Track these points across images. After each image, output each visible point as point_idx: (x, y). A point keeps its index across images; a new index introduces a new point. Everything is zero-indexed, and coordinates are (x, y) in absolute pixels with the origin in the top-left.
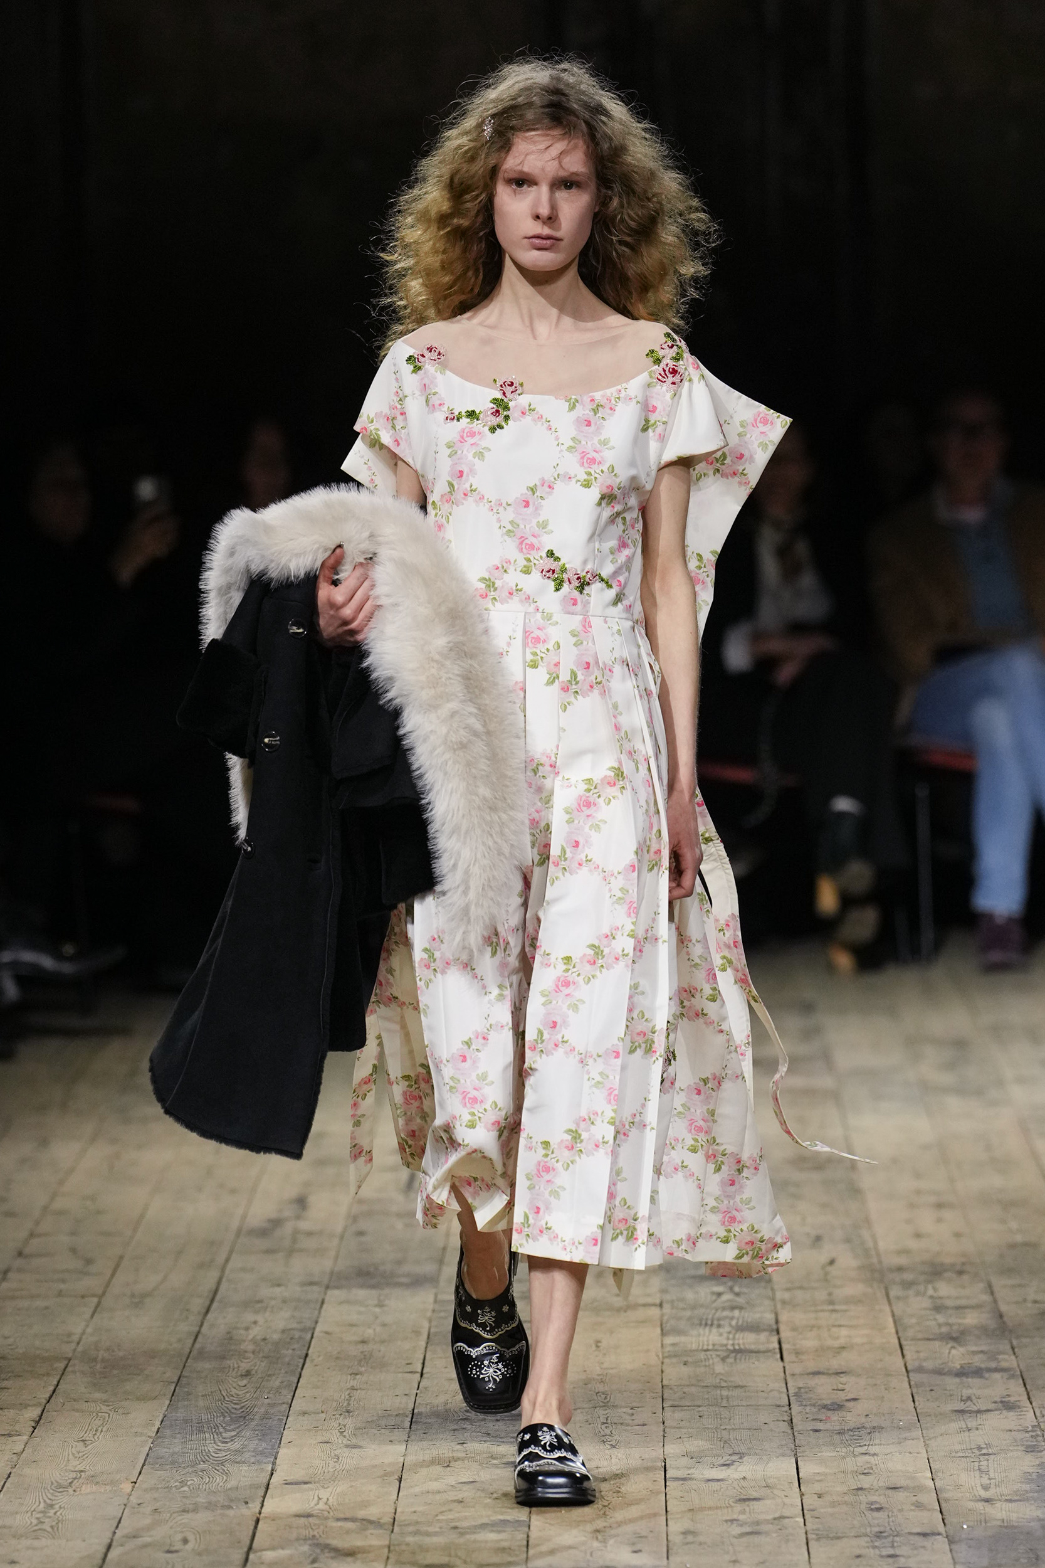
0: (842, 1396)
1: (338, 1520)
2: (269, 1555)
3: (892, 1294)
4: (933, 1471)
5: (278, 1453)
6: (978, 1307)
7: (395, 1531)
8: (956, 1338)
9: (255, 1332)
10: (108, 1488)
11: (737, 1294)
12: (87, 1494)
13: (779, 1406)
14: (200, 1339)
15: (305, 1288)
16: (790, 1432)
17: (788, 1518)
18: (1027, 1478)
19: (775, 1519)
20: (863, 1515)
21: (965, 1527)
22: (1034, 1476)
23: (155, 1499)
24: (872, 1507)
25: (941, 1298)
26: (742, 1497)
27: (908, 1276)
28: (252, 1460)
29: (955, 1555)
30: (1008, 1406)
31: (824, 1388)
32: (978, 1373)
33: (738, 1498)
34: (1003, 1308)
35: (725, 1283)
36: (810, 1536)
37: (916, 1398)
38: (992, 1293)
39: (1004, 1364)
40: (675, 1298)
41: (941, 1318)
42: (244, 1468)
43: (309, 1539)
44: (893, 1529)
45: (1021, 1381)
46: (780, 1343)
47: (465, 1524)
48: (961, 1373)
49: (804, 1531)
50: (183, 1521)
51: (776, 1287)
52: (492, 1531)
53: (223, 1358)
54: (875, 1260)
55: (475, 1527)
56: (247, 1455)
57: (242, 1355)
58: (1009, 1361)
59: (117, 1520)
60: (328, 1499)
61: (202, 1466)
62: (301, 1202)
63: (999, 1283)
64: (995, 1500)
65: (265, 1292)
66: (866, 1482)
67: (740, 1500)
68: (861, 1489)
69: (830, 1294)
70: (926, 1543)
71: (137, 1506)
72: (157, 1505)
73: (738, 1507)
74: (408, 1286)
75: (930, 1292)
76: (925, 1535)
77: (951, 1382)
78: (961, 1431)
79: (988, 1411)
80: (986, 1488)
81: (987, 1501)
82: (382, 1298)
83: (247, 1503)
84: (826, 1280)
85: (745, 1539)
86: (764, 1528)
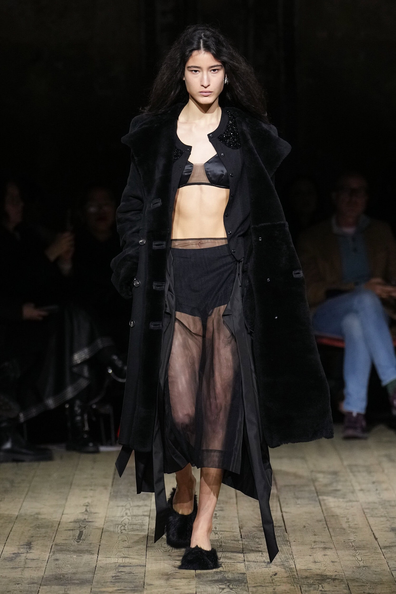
3: (303, 589)
11: (231, 589)
15: (30, 585)
25: (325, 591)
27: (310, 581)
35: (226, 583)
38: (349, 589)
40: (202, 590)
51: (249, 586)
54: (296, 574)
62: (29, 545)
69: (274, 589)
74: (77, 584)
75: (321, 588)
82: (66, 590)
84: (273, 583)
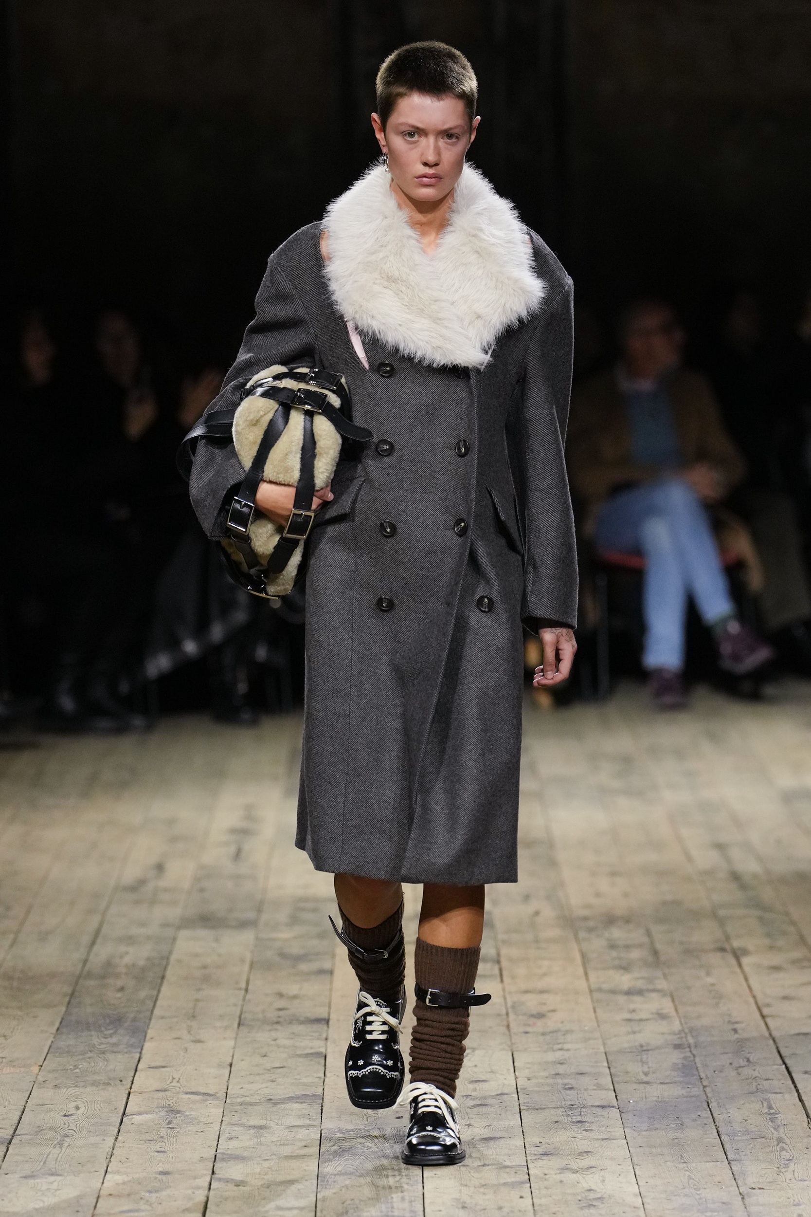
0: (544, 1009)
1: (187, 1093)
2: (137, 1119)
3: (580, 936)
4: (609, 1062)
5: (143, 1046)
6: (641, 946)
7: (227, 1102)
8: (625, 968)
9: (127, 960)
10: (22, 1070)
12: (7, 1074)
13: (499, 1015)
14: (88, 965)
15: (162, 929)
16: (507, 1032)
17: (507, 1094)
18: (675, 1067)
19: (498, 1095)
20: (560, 1093)
21: (631, 1101)
22: (680, 1066)
23: (55, 1078)
24: (567, 1087)
25: (614, 939)
26: (474, 1079)
27: (591, 924)
28: (126, 1050)
29: (624, 1121)
30: (662, 1016)
31: (532, 1002)
32: (640, 992)
33: (471, 1080)
34: (659, 946)
36: (522, 1108)
37: (598, 1010)
38: (650, 936)
39: (659, 987)
41: (614, 954)
42: (120, 1056)
43: (166, 1107)
44: (581, 1103)
45: (669, 999)
46: (501, 970)
47: (278, 1097)
48: (629, 993)
49: (518, 1104)
50: (76, 1094)
51: (498, 931)
52: (297, 1102)
53: (103, 977)
54: (567, 913)
55: (284, 1099)
56: (121, 1047)
57: (117, 976)
58: (662, 984)
59: (30, 1092)
60: (179, 1079)
61: (90, 1054)
62: (160, 868)
63: (656, 929)
64: (653, 1083)
65: (135, 931)
66: (561, 1069)
67: (472, 1081)
68: (557, 1074)
69: (536, 936)
70: (605, 1112)
71: (43, 1083)
72: (57, 1082)
73: (471, 1086)
74: (236, 927)
75: (607, 935)
76: (603, 1107)
77: (621, 999)
78: (628, 1033)
79: (647, 1020)
80: (646, 1074)
81: (647, 1083)
82: (218, 936)
83: (121, 1081)
84: (533, 926)
85: (476, 1109)
86: (490, 1101)
